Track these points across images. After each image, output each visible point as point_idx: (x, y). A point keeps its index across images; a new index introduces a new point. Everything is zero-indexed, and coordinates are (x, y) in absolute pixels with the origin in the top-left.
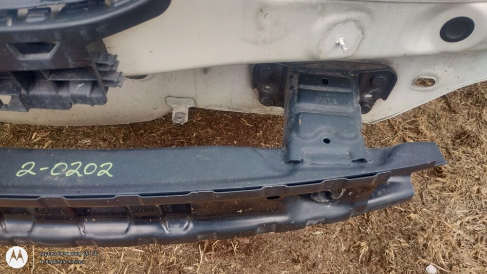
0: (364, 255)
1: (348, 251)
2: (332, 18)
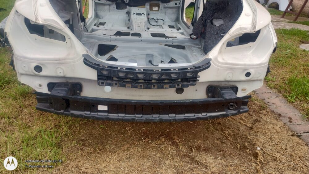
2: (228, 72)
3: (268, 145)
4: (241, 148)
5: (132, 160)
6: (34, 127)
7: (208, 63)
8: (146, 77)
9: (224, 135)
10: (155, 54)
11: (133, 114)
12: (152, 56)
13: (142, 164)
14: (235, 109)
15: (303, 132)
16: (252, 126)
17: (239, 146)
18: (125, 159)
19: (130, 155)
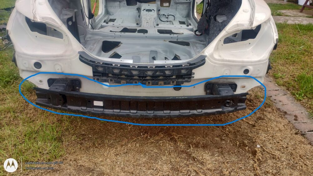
0: (238, 145)
1: (233, 145)
2: (225, 68)
3: (269, 142)
4: (240, 145)
5: (129, 155)
6: (37, 122)
7: (203, 60)
8: (140, 73)
9: (224, 132)
10: (159, 50)
11: (128, 110)
12: (156, 52)
13: (139, 159)
14: (232, 107)
15: (308, 130)
16: (255, 124)
17: (238, 143)
18: (122, 153)
19: (127, 150)
